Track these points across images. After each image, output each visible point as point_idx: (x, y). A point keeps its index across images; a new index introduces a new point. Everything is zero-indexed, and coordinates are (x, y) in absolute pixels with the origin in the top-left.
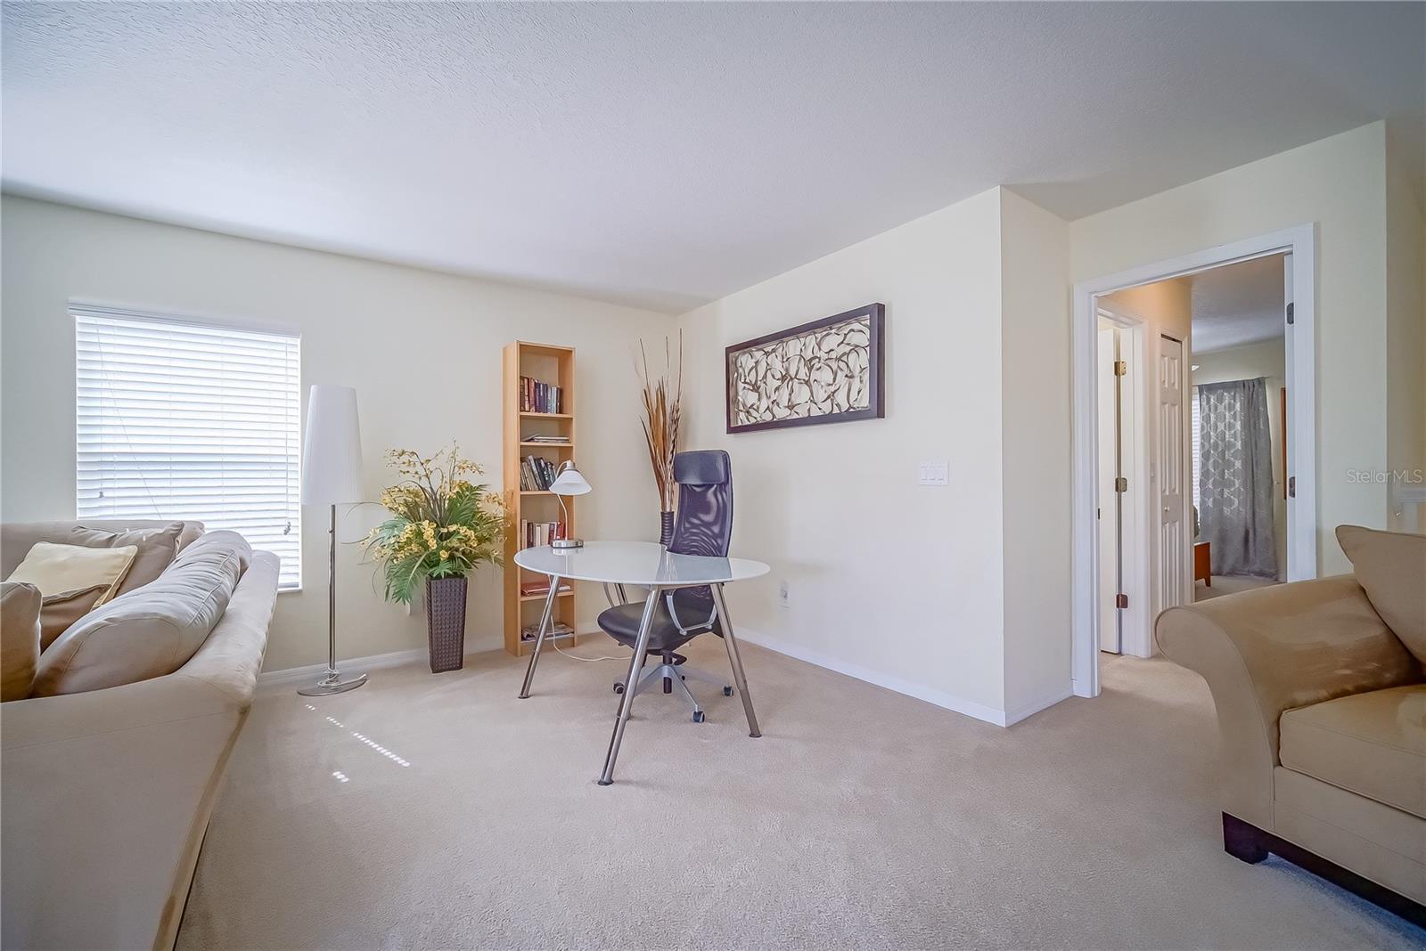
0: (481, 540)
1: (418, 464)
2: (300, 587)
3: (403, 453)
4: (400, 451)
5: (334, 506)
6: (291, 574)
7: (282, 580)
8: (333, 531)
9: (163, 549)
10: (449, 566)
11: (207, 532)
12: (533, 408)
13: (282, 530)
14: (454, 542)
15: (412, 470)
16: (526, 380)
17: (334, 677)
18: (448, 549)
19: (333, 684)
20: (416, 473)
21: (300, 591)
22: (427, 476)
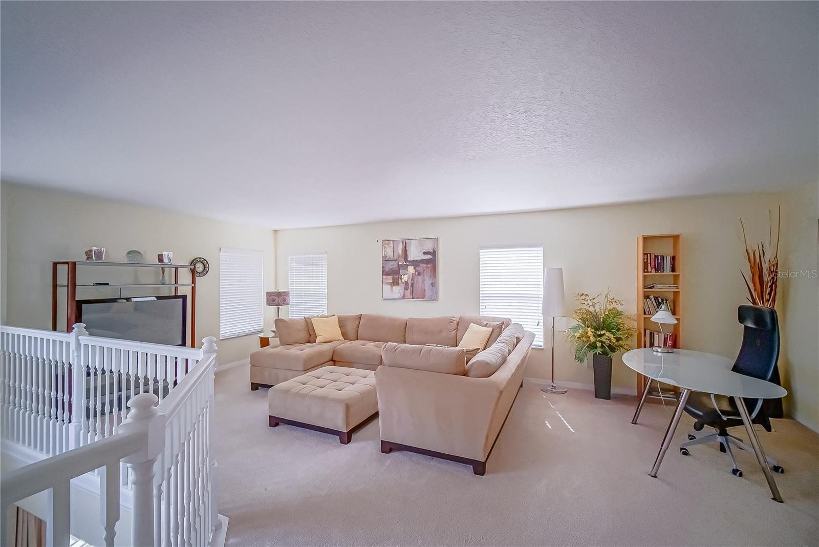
0: (618, 339)
1: (589, 300)
2: (543, 347)
3: (583, 294)
4: (581, 294)
5: (554, 318)
6: (539, 341)
7: (534, 343)
8: (553, 327)
9: (498, 330)
10: (601, 350)
11: (513, 322)
12: (654, 269)
13: (536, 324)
14: (603, 339)
15: (586, 303)
16: (649, 255)
17: (554, 387)
18: (600, 341)
19: (554, 390)
20: (588, 304)
21: (542, 349)
22: (593, 305)
